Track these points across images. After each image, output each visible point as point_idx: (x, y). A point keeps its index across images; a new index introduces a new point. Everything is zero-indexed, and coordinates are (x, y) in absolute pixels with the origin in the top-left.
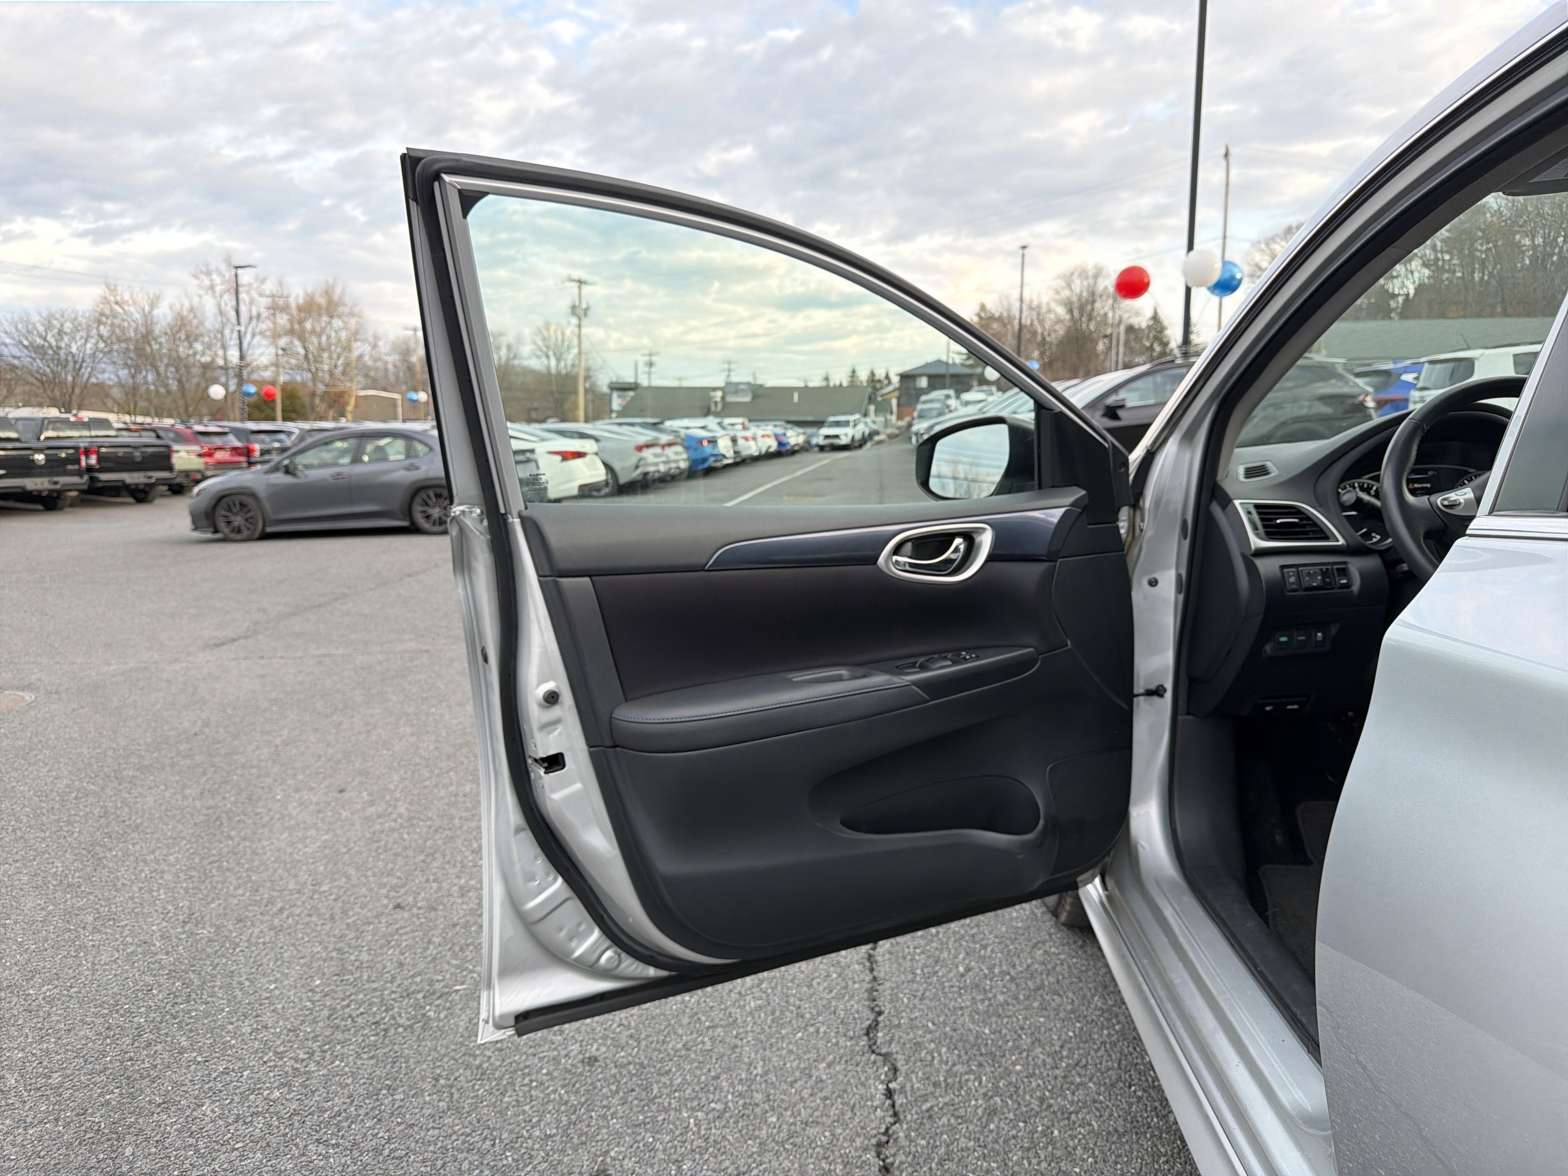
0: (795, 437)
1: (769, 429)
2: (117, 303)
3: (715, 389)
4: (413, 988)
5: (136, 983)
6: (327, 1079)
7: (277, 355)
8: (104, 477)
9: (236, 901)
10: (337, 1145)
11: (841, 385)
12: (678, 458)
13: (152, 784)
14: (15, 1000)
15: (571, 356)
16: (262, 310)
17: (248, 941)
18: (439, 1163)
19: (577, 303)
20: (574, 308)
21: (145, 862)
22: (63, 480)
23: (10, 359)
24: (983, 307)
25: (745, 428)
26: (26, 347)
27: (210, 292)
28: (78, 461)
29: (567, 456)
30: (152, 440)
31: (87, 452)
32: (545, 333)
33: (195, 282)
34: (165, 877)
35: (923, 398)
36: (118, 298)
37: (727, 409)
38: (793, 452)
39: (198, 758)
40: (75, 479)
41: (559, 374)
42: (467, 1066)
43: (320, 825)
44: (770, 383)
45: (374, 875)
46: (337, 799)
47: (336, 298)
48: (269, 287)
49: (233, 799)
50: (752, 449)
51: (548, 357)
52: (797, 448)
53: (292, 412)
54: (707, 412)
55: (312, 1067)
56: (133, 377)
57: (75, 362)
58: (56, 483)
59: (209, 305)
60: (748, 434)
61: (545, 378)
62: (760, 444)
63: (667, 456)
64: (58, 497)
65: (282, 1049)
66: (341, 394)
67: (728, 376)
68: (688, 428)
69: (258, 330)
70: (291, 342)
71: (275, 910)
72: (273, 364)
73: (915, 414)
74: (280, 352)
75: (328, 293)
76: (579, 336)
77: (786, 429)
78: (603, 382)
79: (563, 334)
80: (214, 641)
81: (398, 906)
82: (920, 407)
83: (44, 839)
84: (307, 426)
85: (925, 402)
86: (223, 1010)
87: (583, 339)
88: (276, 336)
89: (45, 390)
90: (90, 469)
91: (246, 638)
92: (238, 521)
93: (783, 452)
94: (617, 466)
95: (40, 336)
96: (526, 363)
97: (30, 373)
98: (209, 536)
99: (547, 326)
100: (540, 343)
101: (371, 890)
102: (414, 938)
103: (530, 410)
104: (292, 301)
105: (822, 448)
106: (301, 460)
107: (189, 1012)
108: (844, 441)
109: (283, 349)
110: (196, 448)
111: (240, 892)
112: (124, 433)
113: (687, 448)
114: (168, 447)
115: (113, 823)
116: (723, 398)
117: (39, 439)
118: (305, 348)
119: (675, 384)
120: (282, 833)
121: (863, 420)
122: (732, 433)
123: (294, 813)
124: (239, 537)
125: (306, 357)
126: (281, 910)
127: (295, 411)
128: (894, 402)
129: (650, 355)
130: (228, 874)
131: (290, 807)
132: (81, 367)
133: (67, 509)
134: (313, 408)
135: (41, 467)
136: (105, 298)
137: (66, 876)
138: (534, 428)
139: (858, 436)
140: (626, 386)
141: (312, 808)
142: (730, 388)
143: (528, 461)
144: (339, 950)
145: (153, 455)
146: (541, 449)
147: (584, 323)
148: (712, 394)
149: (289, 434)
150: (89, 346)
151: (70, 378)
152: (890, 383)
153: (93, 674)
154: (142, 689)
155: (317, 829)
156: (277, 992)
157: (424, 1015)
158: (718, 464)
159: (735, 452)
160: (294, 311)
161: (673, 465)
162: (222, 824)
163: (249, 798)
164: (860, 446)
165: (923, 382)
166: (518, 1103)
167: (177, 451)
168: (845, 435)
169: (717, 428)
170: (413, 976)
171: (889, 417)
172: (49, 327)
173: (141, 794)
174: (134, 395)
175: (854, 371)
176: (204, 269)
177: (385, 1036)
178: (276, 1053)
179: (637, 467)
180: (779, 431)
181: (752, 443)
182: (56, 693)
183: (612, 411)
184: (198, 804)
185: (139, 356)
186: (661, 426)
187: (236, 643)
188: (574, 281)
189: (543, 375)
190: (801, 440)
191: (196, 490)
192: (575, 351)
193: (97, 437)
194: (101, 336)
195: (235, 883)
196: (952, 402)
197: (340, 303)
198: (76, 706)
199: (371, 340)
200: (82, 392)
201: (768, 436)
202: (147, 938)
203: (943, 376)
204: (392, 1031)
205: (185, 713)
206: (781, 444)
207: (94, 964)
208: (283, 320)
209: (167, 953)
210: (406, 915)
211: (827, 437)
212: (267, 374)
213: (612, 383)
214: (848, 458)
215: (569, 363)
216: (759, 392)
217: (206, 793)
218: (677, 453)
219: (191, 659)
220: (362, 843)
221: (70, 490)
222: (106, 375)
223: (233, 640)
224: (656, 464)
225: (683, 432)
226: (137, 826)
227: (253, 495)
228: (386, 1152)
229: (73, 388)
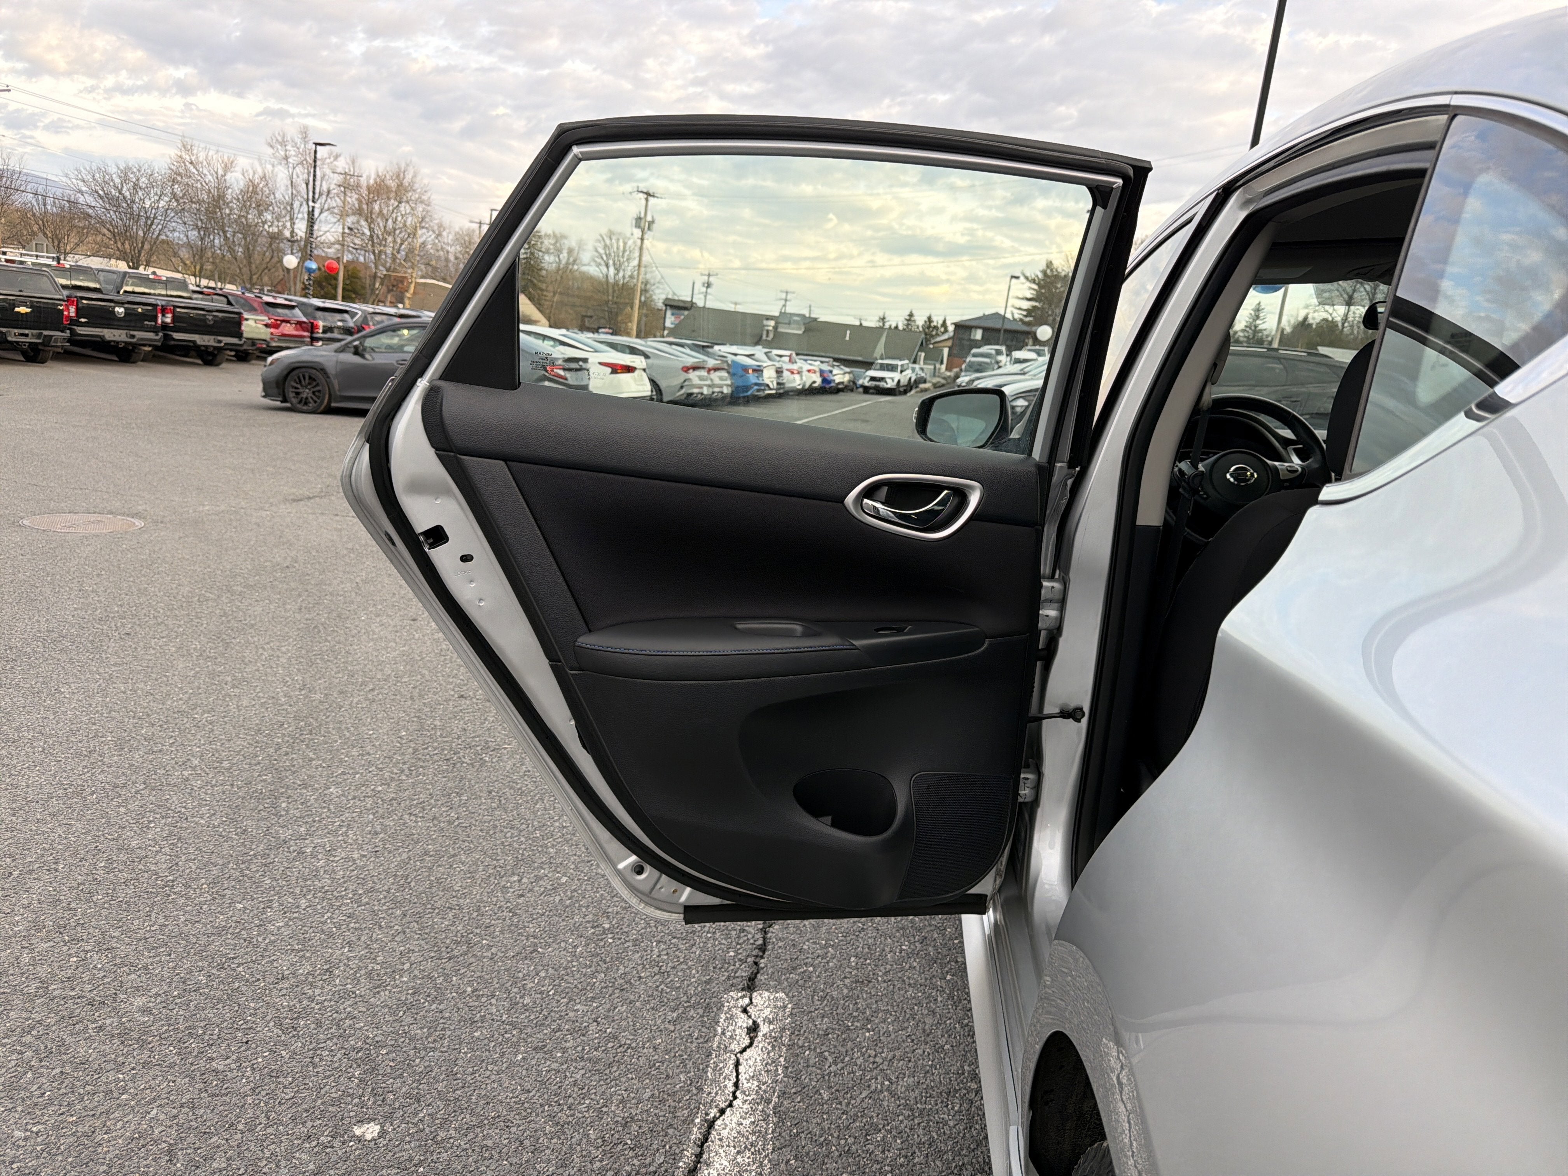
0: (840, 375)
1: (817, 365)
2: (191, 163)
3: (769, 318)
4: (474, 743)
5: (271, 719)
6: (414, 785)
7: (344, 233)
8: (177, 336)
9: (337, 681)
10: (423, 817)
11: (896, 327)
12: (722, 383)
13: (258, 599)
14: (186, 720)
15: (630, 267)
16: (332, 186)
17: (350, 705)
18: (491, 832)
19: (642, 215)
20: (639, 219)
21: (263, 649)
22: (139, 334)
23: (85, 207)
24: (1049, 264)
25: (791, 361)
26: (102, 198)
27: (284, 162)
28: (155, 318)
29: (616, 369)
30: (223, 306)
31: (164, 311)
32: (608, 242)
33: (270, 151)
34: (281, 659)
35: (974, 351)
36: (193, 158)
37: (777, 340)
38: (837, 390)
39: (293, 585)
40: (151, 335)
41: (616, 283)
42: (511, 788)
43: (398, 640)
44: (823, 319)
45: (443, 676)
46: (410, 625)
47: (406, 183)
48: (342, 164)
49: (326, 615)
50: (796, 382)
51: (607, 266)
52: (841, 386)
53: (353, 292)
54: (758, 341)
55: (403, 777)
56: (202, 239)
57: (148, 218)
58: (133, 336)
59: (281, 176)
60: (795, 367)
61: (602, 287)
62: (804, 378)
63: (711, 380)
64: (133, 351)
65: (381, 766)
66: (402, 280)
67: (784, 306)
68: (736, 355)
69: (326, 207)
70: (358, 222)
71: (368, 689)
72: (337, 242)
73: (963, 367)
74: (347, 231)
75: (399, 176)
76: (641, 249)
77: (833, 366)
78: (659, 297)
79: (625, 244)
80: (291, 497)
81: (462, 696)
82: (970, 359)
83: (180, 626)
84: (369, 308)
85: (975, 356)
86: (336, 741)
87: (645, 252)
88: (343, 215)
89: (116, 243)
90: (165, 326)
91: (321, 497)
92: (306, 393)
93: (827, 389)
94: (663, 384)
95: (116, 188)
96: (584, 269)
97: (103, 223)
98: (278, 404)
99: (611, 234)
100: (602, 251)
101: (441, 685)
102: (474, 716)
103: (584, 317)
104: (363, 181)
105: (866, 390)
106: (369, 342)
107: (312, 739)
108: (890, 384)
109: (350, 229)
110: (265, 319)
111: (340, 675)
112: (195, 296)
113: (732, 375)
114: (239, 314)
115: (232, 621)
116: (775, 328)
117: (118, 292)
118: (371, 230)
119: (731, 307)
120: (368, 642)
121: (911, 365)
122: (778, 365)
123: (377, 630)
124: (305, 408)
125: (371, 237)
126: (373, 690)
127: (355, 292)
128: (946, 351)
129: (709, 275)
130: (329, 663)
131: (373, 626)
132: (152, 224)
133: (140, 363)
134: (373, 290)
135: (120, 319)
136: (181, 157)
137: (204, 651)
138: (586, 337)
139: (904, 381)
140: (681, 304)
141: (390, 629)
142: (783, 318)
143: (580, 369)
144: (418, 717)
145: (223, 320)
146: (594, 359)
147: (646, 236)
148: (765, 322)
149: (353, 315)
150: (162, 203)
151: (141, 233)
152: (946, 331)
153: (191, 511)
154: (235, 528)
155: (396, 643)
156: (375, 736)
157: (481, 759)
158: (761, 394)
159: (778, 384)
160: (364, 192)
161: (717, 390)
162: (319, 631)
163: (339, 616)
164: (905, 392)
165: (978, 335)
166: (545, 809)
167: (247, 319)
168: (891, 379)
169: (764, 358)
170: (474, 737)
171: (938, 366)
172: (125, 180)
173: (251, 604)
174: (201, 257)
175: (911, 315)
176: (280, 139)
177: (454, 767)
178: (377, 768)
179: (682, 387)
180: (825, 367)
181: (797, 377)
182: (162, 522)
183: (664, 328)
184: (298, 616)
185: (209, 219)
186: (710, 350)
187: (312, 501)
188: (642, 192)
189: (600, 282)
190: (846, 378)
191: (270, 359)
192: (635, 262)
193: (171, 296)
194: (174, 195)
195: (335, 670)
196: (1003, 358)
197: (411, 188)
198: (182, 535)
199: (436, 228)
200: (151, 249)
201: (815, 372)
202: (273, 695)
203: (998, 331)
204: (459, 765)
205: (275, 550)
206: (825, 380)
207: (238, 706)
208: (352, 199)
209: (291, 706)
210: (468, 702)
211: (873, 379)
212: (331, 251)
213: (667, 299)
214: (889, 402)
215: (628, 273)
216: (812, 326)
217: (303, 610)
218: (721, 379)
219: (273, 508)
220: (432, 655)
221: (144, 345)
222: (176, 234)
223: (309, 498)
224: (701, 387)
225: (730, 358)
226: (252, 625)
227: (323, 370)
228: (456, 823)
229: (143, 243)
